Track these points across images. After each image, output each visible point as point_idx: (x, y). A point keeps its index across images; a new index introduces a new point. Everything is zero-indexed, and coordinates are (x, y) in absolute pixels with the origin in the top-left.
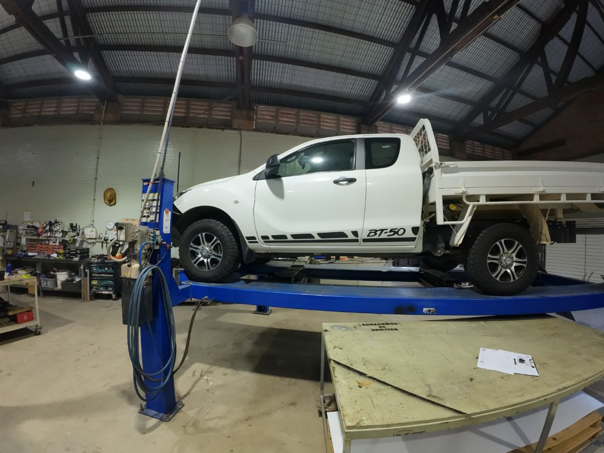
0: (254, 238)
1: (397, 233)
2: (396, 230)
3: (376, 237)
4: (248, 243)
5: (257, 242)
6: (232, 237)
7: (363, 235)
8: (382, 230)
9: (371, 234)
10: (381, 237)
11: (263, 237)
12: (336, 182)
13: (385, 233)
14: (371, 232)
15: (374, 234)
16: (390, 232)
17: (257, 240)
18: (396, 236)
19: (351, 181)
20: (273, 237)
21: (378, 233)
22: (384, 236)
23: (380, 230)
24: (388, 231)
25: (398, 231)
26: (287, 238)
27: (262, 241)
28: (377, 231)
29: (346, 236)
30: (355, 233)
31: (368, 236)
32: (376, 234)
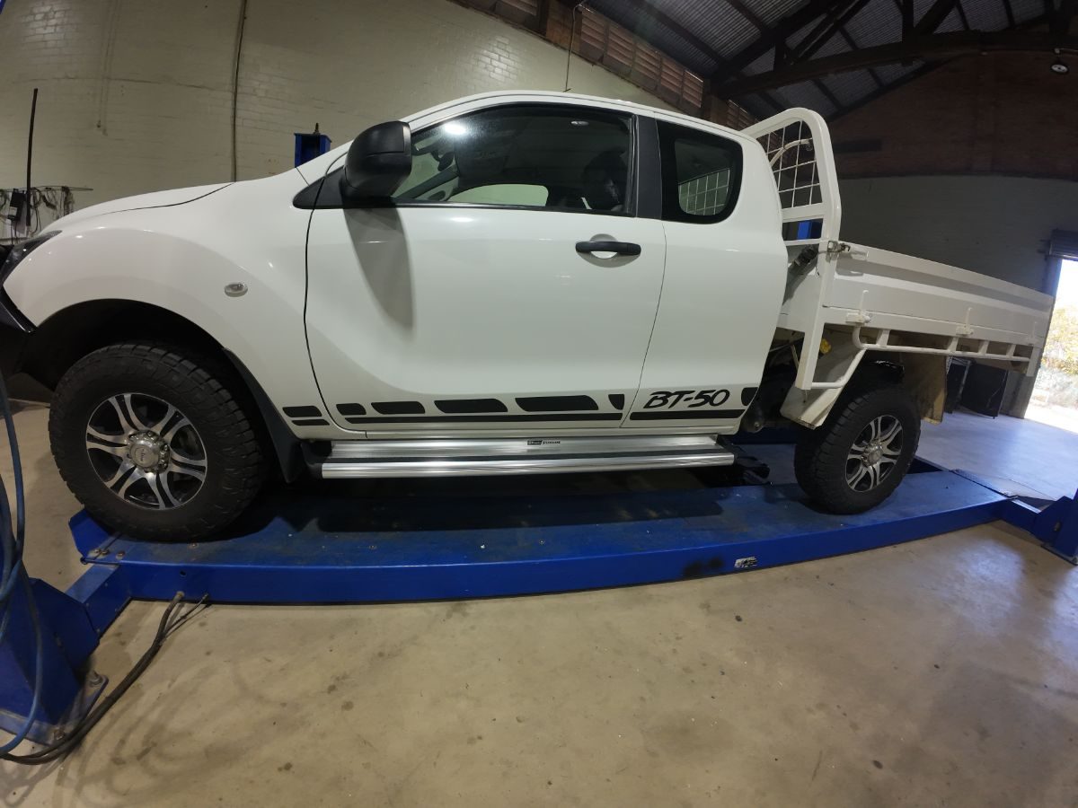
0: (313, 411)
1: (710, 400)
2: (711, 395)
3: (665, 409)
4: (294, 428)
5: (324, 423)
6: (233, 405)
7: (634, 404)
8: (681, 394)
9: (656, 403)
10: (676, 408)
11: (343, 409)
12: (584, 249)
13: (687, 399)
14: (655, 398)
15: (661, 401)
16: (697, 398)
17: (325, 416)
18: (707, 407)
19: (628, 251)
20: (376, 406)
21: (671, 399)
22: (682, 406)
23: (676, 393)
24: (694, 395)
25: (715, 396)
26: (423, 412)
27: (341, 418)
28: (669, 394)
29: (593, 405)
30: (618, 400)
31: (647, 406)
32: (665, 401)
